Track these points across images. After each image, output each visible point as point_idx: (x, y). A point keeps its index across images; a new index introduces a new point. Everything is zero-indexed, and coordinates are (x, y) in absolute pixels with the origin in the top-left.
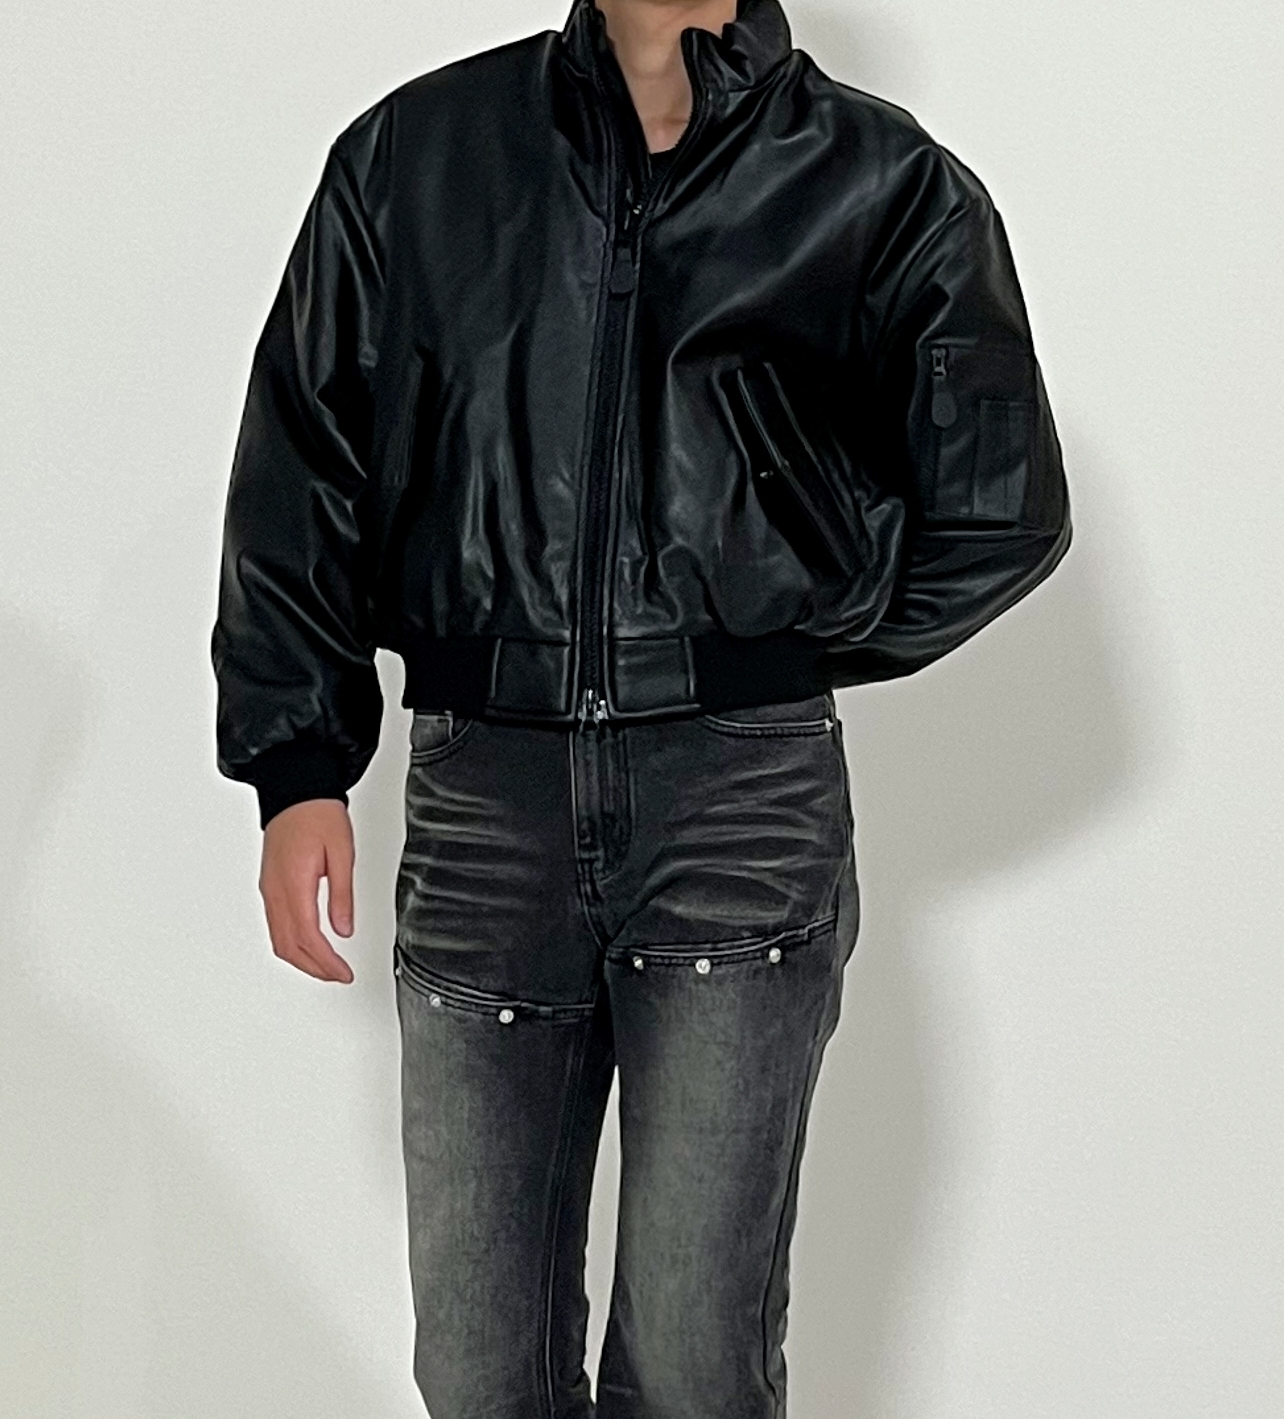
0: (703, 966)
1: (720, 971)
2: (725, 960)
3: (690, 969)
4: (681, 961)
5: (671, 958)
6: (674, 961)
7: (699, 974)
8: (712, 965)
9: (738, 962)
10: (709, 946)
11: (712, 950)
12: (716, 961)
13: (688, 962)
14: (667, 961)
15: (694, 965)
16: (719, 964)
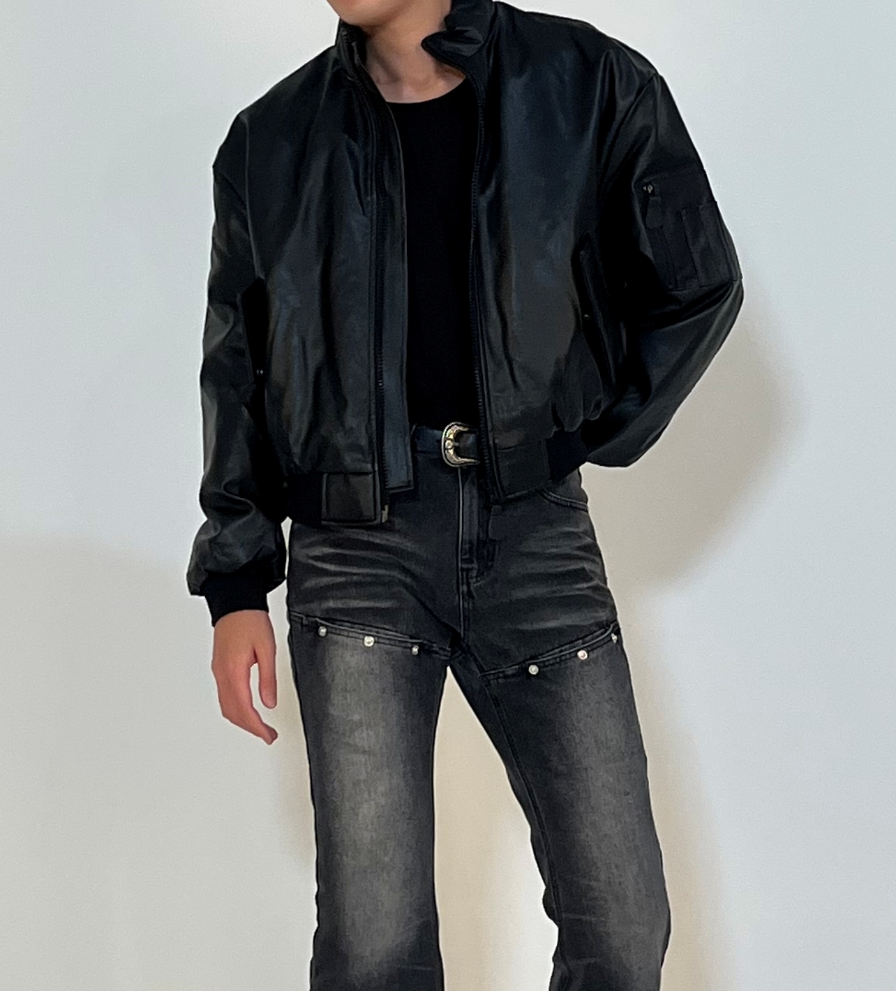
0: (582, 654)
1: (593, 655)
2: (595, 646)
3: (575, 659)
4: (568, 656)
5: (560, 657)
6: (563, 658)
7: (583, 661)
8: (588, 652)
9: (602, 646)
10: (581, 641)
11: (583, 643)
12: (589, 649)
13: (573, 655)
14: (558, 660)
15: (576, 656)
16: (593, 650)
